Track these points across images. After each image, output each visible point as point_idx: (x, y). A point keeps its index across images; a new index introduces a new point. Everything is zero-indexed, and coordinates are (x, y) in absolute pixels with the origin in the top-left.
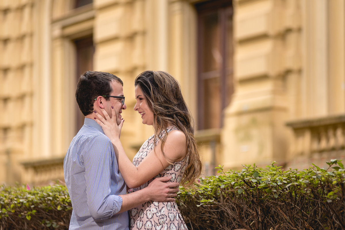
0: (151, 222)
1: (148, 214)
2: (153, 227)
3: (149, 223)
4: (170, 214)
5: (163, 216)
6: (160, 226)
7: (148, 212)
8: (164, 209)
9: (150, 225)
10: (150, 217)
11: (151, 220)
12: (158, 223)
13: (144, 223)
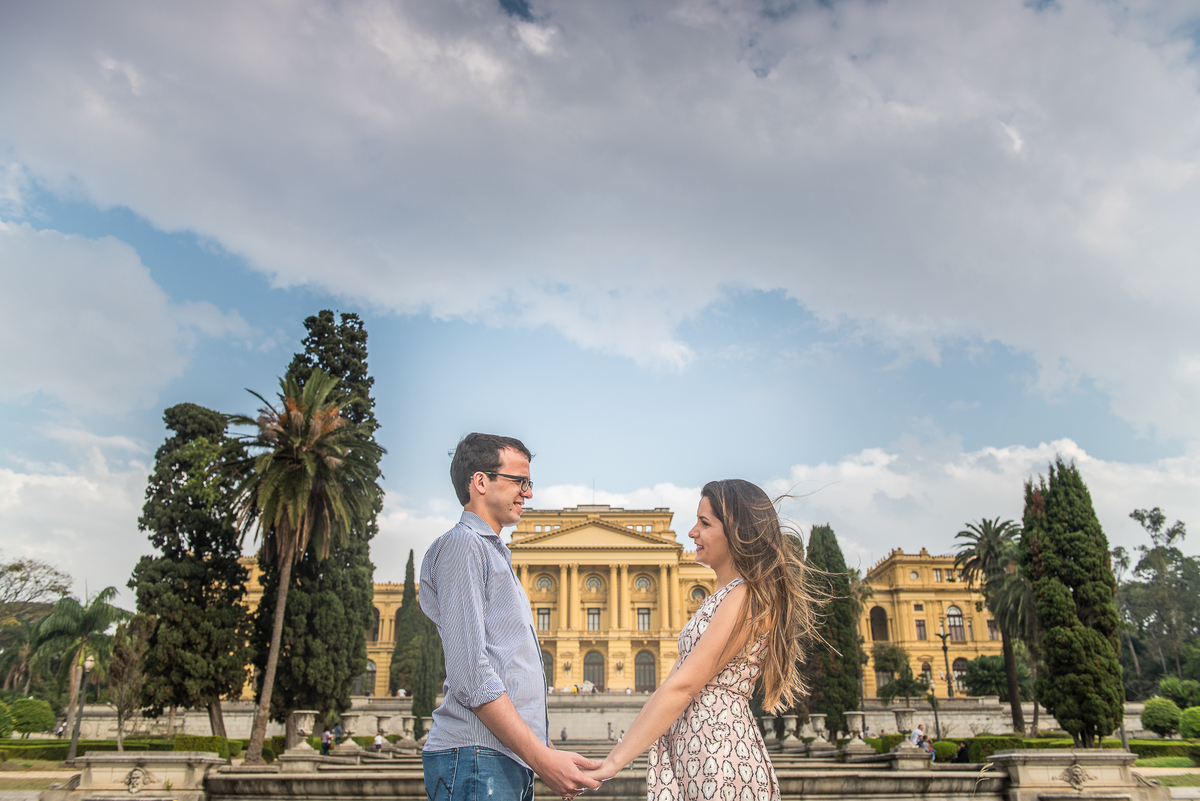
0: (699, 737)
1: (694, 724)
2: (703, 746)
3: (695, 740)
4: (736, 725)
5: (722, 727)
6: (717, 745)
7: (694, 720)
8: (725, 713)
9: (698, 744)
10: (696, 727)
11: (700, 734)
12: (712, 738)
13: (688, 741)
